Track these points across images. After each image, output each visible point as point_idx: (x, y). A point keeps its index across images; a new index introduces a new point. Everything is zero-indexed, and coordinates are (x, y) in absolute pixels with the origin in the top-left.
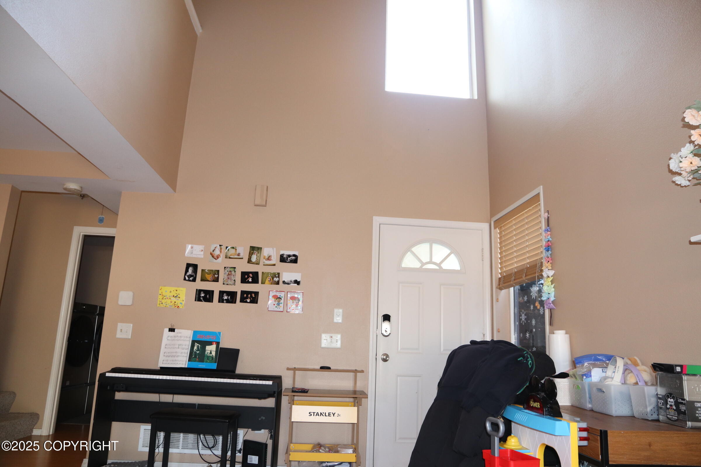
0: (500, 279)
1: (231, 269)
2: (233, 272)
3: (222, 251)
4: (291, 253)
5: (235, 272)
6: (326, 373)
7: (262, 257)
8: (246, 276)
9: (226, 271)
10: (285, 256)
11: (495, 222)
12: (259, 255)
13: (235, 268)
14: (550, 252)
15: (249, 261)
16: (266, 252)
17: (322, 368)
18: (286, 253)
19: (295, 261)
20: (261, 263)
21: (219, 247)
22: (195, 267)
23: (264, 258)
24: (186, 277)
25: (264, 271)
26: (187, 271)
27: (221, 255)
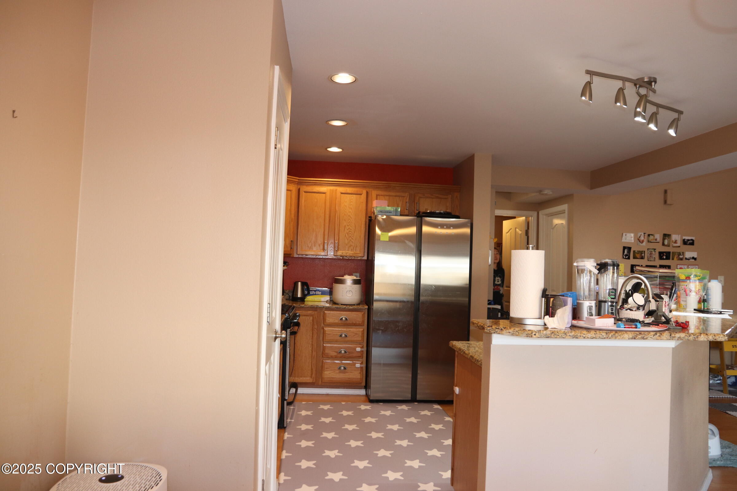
1: (652, 250)
2: (653, 252)
3: (645, 237)
4: (690, 238)
5: (655, 252)
8: (662, 255)
9: (649, 251)
10: (686, 240)
12: (669, 240)
13: (655, 249)
15: (663, 244)
16: (674, 237)
18: (687, 238)
19: (692, 244)
20: (671, 245)
21: (643, 234)
22: (629, 249)
23: (672, 242)
24: (624, 256)
25: (673, 251)
26: (624, 252)
27: (645, 240)
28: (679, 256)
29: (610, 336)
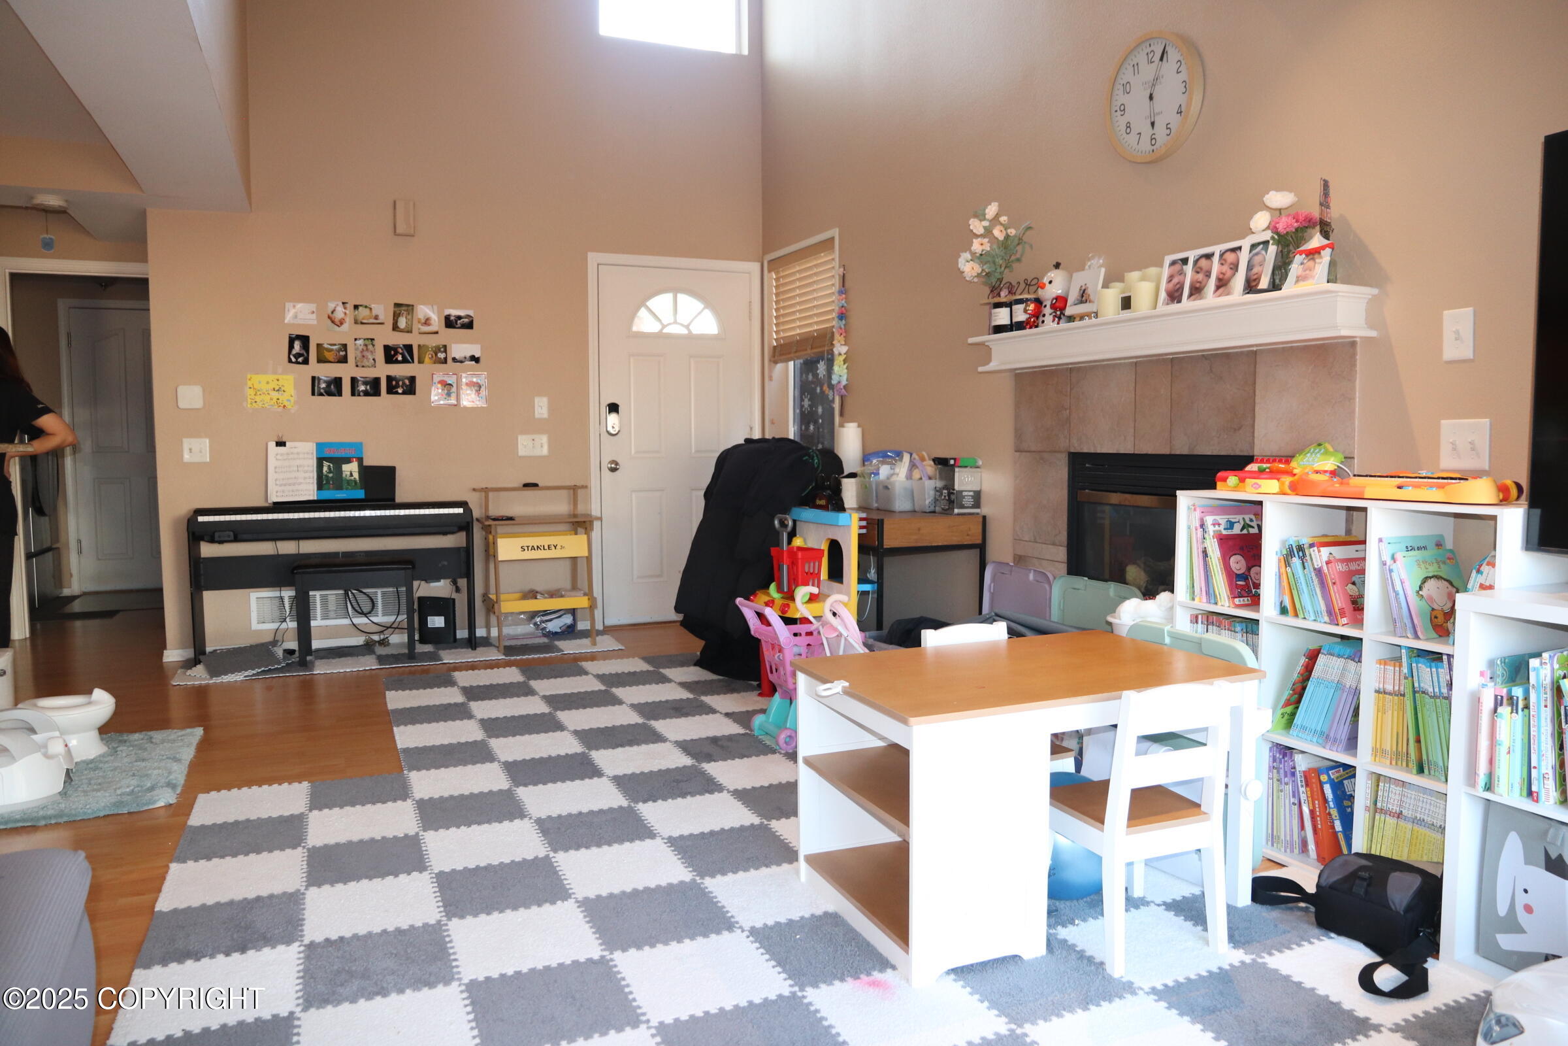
0: (775, 347)
1: (367, 342)
2: (370, 347)
3: (348, 311)
4: (462, 313)
5: (373, 345)
6: (529, 493)
7: (415, 322)
8: (393, 352)
9: (358, 345)
10: (452, 318)
11: (770, 262)
12: (409, 317)
13: (372, 339)
14: (844, 322)
15: (395, 327)
16: (424, 310)
17: (526, 485)
18: (454, 312)
19: (469, 325)
21: (341, 305)
22: (305, 340)
23: (419, 322)
24: (292, 357)
25: (421, 343)
26: (291, 347)
27: (347, 320)
28: (436, 355)
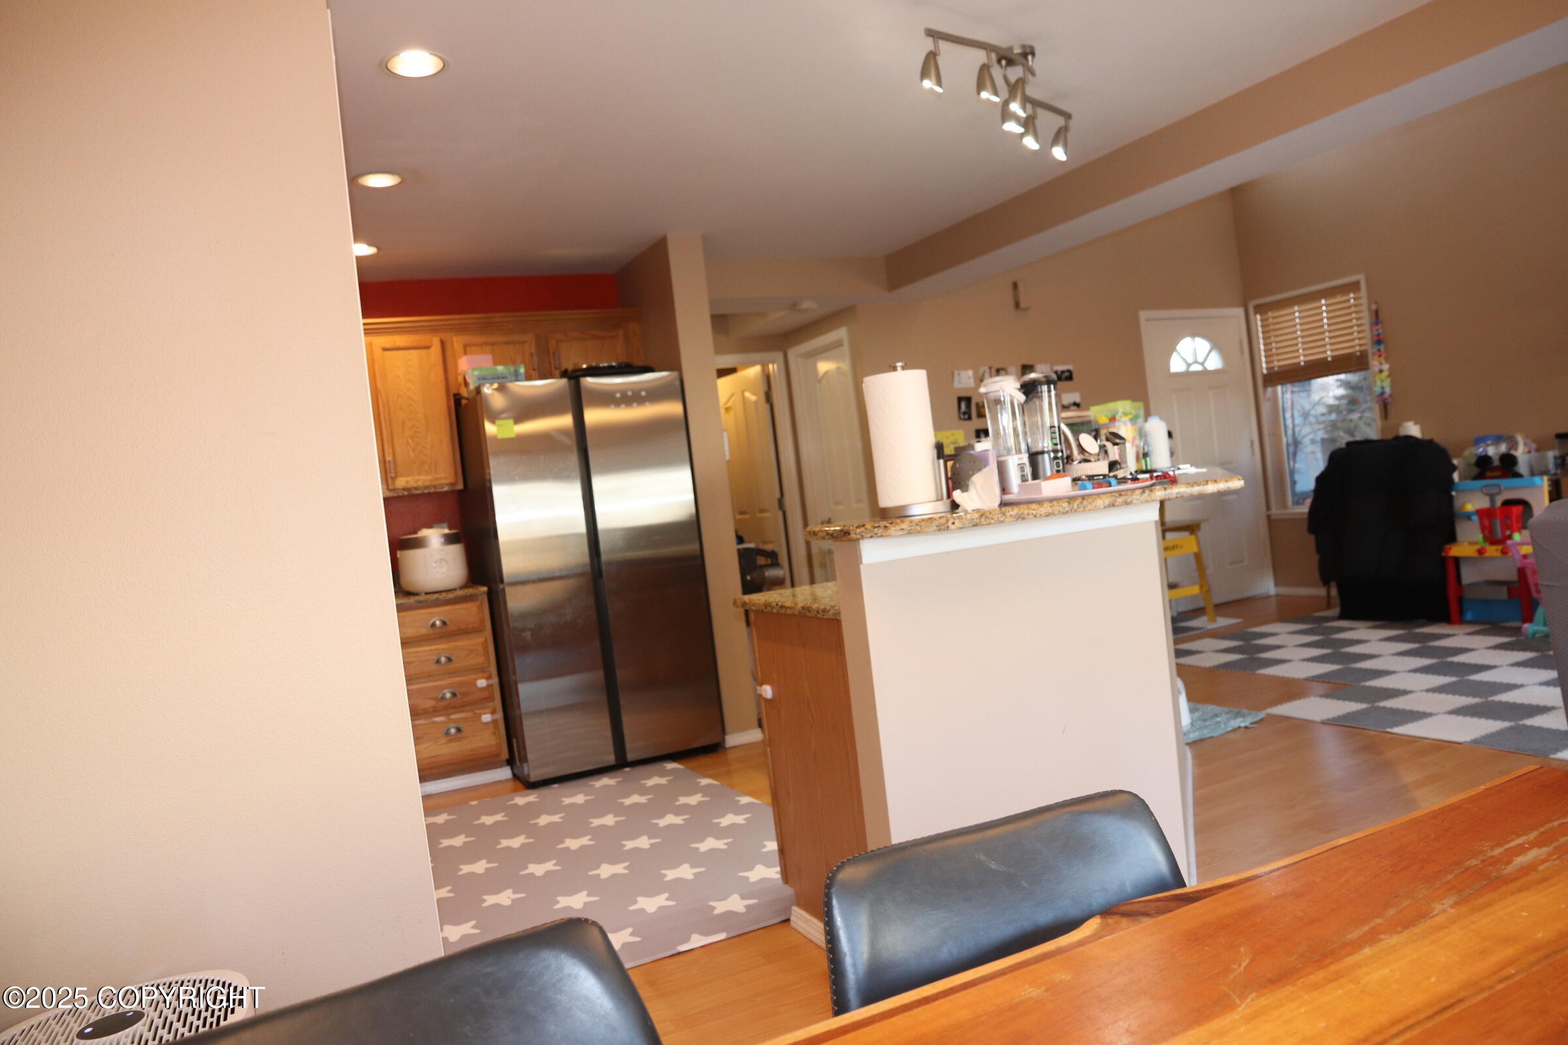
0: (1266, 374)
4: (1065, 368)
14: (1382, 345)
18: (1060, 368)
19: (1070, 378)
21: (987, 370)
22: (968, 400)
24: (961, 415)
26: (960, 407)
29: (1075, 506)
